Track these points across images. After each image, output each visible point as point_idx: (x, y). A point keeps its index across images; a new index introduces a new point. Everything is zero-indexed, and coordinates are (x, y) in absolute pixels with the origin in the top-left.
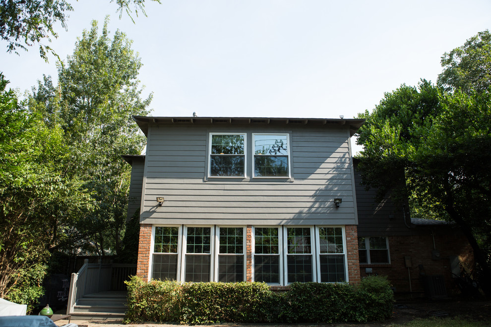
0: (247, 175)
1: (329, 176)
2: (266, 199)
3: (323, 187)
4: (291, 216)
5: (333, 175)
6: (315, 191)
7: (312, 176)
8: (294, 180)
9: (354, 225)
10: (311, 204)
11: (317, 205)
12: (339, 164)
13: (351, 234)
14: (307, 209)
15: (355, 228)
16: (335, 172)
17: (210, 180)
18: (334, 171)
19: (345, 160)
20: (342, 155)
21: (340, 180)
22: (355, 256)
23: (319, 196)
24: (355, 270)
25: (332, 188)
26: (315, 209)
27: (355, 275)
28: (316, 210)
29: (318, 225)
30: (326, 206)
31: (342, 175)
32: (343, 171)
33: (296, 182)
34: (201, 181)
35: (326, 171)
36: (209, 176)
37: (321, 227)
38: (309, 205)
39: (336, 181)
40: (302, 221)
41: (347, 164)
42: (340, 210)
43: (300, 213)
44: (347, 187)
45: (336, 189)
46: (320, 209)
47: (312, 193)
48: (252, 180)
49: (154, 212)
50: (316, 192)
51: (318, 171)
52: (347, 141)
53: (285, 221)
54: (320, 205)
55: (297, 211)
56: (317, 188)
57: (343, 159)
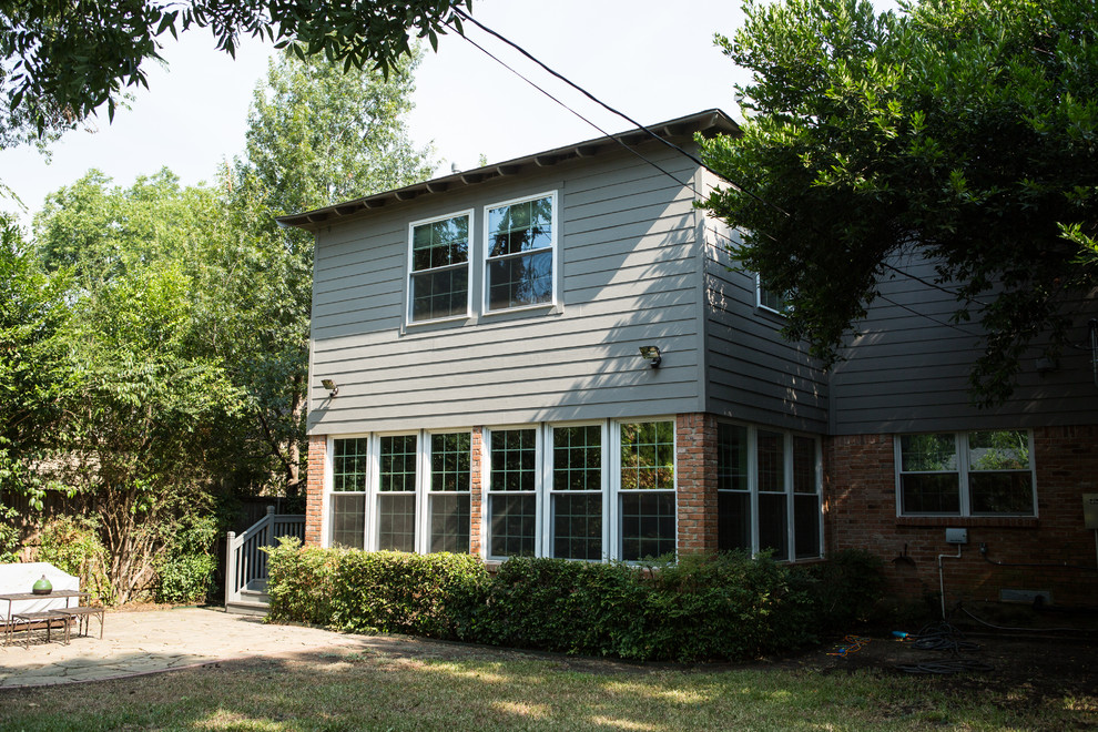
0: (474, 310)
1: (642, 287)
2: (508, 362)
3: (627, 318)
4: (555, 399)
5: (653, 282)
6: (608, 332)
7: (605, 293)
8: (564, 310)
9: (696, 413)
10: (598, 365)
11: (611, 367)
12: (669, 250)
13: (687, 437)
14: (589, 379)
15: (699, 420)
16: (656, 275)
17: (410, 330)
18: (654, 271)
19: (684, 235)
20: (676, 222)
21: (669, 294)
22: (695, 496)
23: (617, 343)
24: (695, 532)
25: (648, 317)
26: (606, 377)
27: (693, 544)
28: (609, 380)
29: (616, 419)
30: (633, 368)
31: (673, 278)
32: (678, 266)
33: (568, 312)
34: (394, 336)
35: (635, 274)
36: (409, 322)
37: (624, 422)
38: (594, 367)
39: (658, 296)
40: (579, 409)
41: (689, 247)
42: (665, 375)
43: (576, 390)
44: (686, 311)
45: (657, 319)
46: (619, 376)
47: (601, 337)
48: (484, 320)
49: (326, 410)
50: (611, 334)
51: (619, 276)
52: (691, 181)
53: (544, 412)
54: (620, 365)
55: (568, 385)
56: (611, 322)
57: (681, 233)
